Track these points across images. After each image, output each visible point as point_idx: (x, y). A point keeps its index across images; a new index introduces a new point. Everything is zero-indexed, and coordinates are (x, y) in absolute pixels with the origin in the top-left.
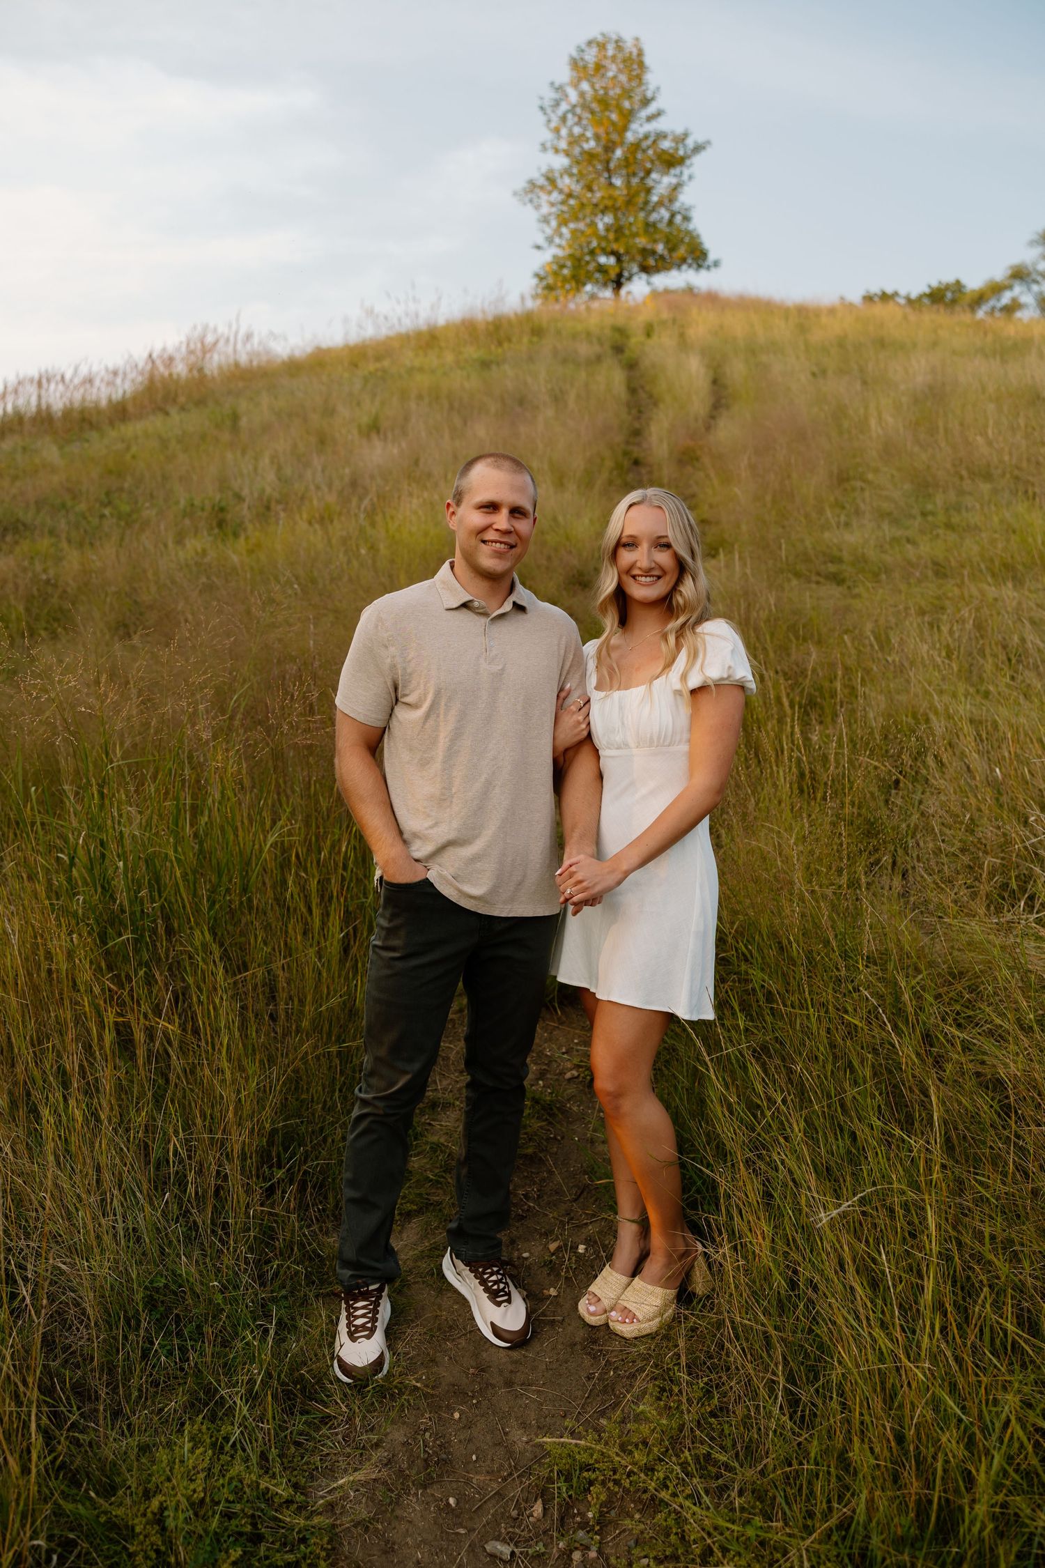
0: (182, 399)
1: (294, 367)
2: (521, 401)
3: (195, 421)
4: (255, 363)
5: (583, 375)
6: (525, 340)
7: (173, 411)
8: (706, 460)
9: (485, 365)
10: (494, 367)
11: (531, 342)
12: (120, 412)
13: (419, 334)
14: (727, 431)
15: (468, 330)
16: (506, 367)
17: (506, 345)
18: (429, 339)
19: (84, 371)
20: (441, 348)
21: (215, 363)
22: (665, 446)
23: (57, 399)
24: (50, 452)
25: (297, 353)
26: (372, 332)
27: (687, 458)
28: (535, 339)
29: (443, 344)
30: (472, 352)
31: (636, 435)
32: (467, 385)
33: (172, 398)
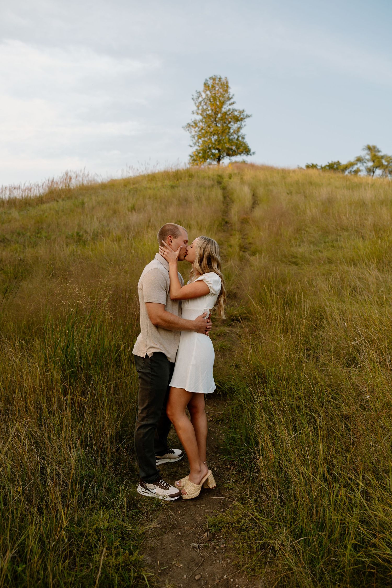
0: (63, 196)
1: (103, 186)
2: (186, 200)
3: (68, 204)
4: (89, 184)
5: (207, 191)
6: (187, 179)
7: (60, 200)
8: (250, 222)
9: (173, 187)
10: (176, 188)
11: (189, 179)
12: (40, 200)
13: (148, 175)
14: (258, 213)
15: (166, 175)
16: (180, 188)
17: (180, 180)
18: (152, 178)
19: (27, 184)
20: (156, 180)
21: (74, 184)
22: (236, 217)
23: (17, 194)
24: (15, 213)
25: (104, 181)
26: (131, 174)
27: (244, 221)
28: (190, 179)
29: (157, 179)
30: (167, 183)
31: (226, 212)
32: (166, 194)
33: (59, 196)
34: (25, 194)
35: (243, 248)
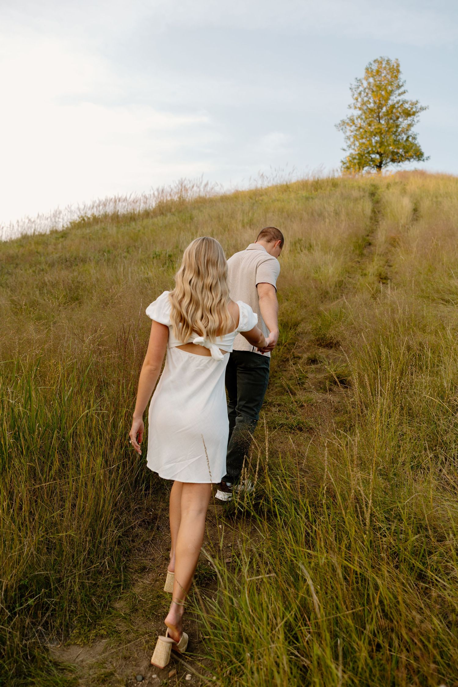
0: (173, 210)
1: (224, 199)
2: (321, 215)
3: (170, 218)
4: (208, 196)
5: (351, 205)
6: (328, 189)
7: (169, 214)
8: (401, 244)
9: (307, 199)
10: (311, 200)
11: (331, 190)
12: (147, 214)
13: (282, 186)
14: (416, 231)
15: (304, 185)
16: (316, 200)
17: (319, 191)
18: (286, 188)
19: (133, 197)
21: (191, 195)
22: (384, 237)
23: (122, 209)
24: (112, 230)
25: (228, 193)
26: (261, 184)
27: (393, 242)
28: (333, 188)
29: (291, 190)
30: (304, 194)
31: (372, 232)
32: (297, 207)
33: (170, 210)
34: (130, 209)
35: (383, 279)
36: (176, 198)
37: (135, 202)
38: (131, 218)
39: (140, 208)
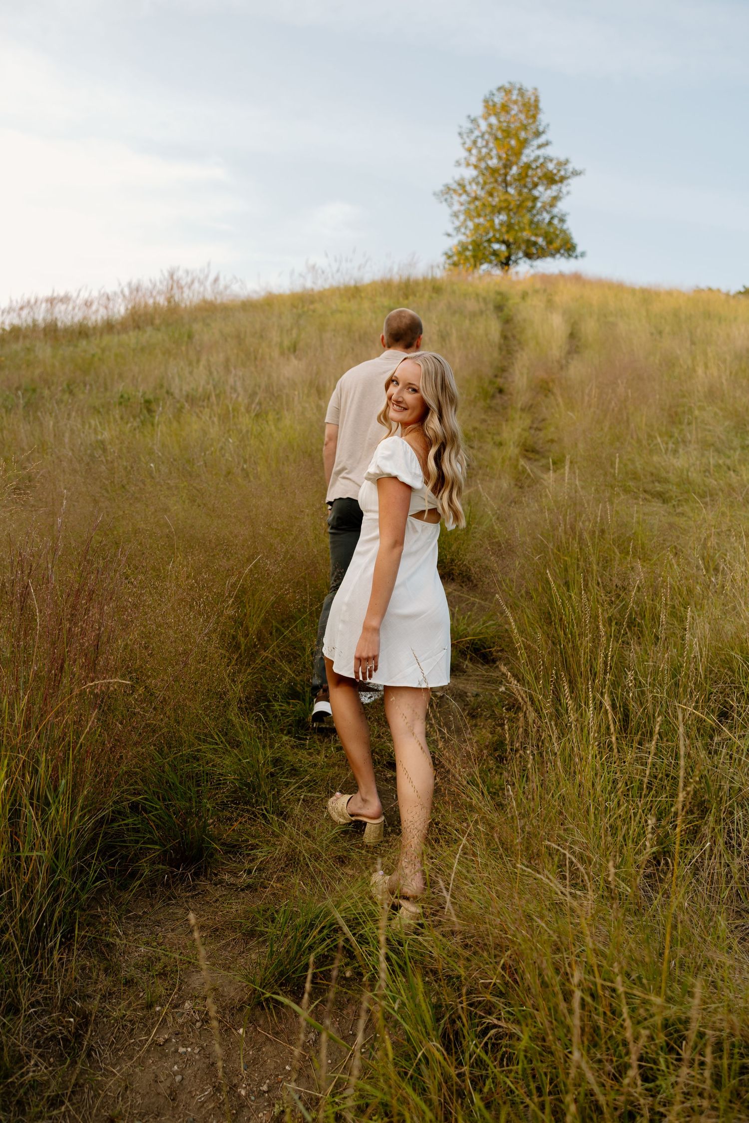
0: (157, 322)
1: (248, 306)
3: (149, 335)
4: (219, 301)
5: (467, 323)
6: (427, 295)
7: (149, 329)
8: (557, 390)
11: (431, 298)
12: (109, 327)
13: (347, 289)
14: (576, 370)
15: (385, 287)
17: (411, 298)
18: (354, 292)
19: (84, 295)
20: (361, 297)
21: (189, 297)
22: (525, 380)
23: (66, 316)
24: (44, 351)
25: (255, 297)
26: (310, 283)
27: (543, 388)
28: (434, 295)
29: (363, 295)
30: (386, 302)
31: (502, 370)
32: (374, 324)
33: (151, 321)
34: (78, 317)
35: (530, 451)
36: (162, 301)
37: (88, 304)
38: (80, 333)
39: (97, 316)
